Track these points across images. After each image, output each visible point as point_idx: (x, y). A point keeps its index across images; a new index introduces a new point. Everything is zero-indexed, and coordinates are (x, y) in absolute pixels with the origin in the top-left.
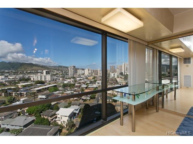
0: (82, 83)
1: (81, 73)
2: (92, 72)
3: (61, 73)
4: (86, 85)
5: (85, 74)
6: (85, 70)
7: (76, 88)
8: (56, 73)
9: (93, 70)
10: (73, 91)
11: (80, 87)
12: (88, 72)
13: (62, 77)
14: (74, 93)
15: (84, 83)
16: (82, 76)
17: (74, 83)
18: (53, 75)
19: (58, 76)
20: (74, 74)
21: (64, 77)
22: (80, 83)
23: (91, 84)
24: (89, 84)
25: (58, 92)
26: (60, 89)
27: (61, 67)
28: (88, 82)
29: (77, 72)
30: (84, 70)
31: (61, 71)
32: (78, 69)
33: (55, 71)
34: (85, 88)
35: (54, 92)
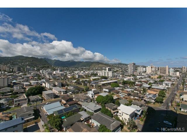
0: (143, 82)
1: (142, 71)
2: (157, 69)
3: (121, 70)
4: (149, 85)
5: (147, 72)
6: (147, 68)
7: (136, 87)
8: (117, 70)
9: (158, 68)
10: (133, 90)
11: (141, 86)
12: (151, 70)
13: (122, 74)
14: (135, 91)
15: (146, 82)
16: (143, 74)
17: (134, 81)
18: (113, 72)
19: (118, 73)
20: (133, 72)
21: (124, 74)
22: (141, 82)
23: (156, 85)
24: (153, 84)
25: (118, 88)
26: (121, 85)
27: (120, 64)
28: (152, 82)
29: (137, 70)
30: (145, 67)
31: (120, 68)
32: (139, 66)
33: (116, 68)
34: (147, 88)
35: (116, 88)
